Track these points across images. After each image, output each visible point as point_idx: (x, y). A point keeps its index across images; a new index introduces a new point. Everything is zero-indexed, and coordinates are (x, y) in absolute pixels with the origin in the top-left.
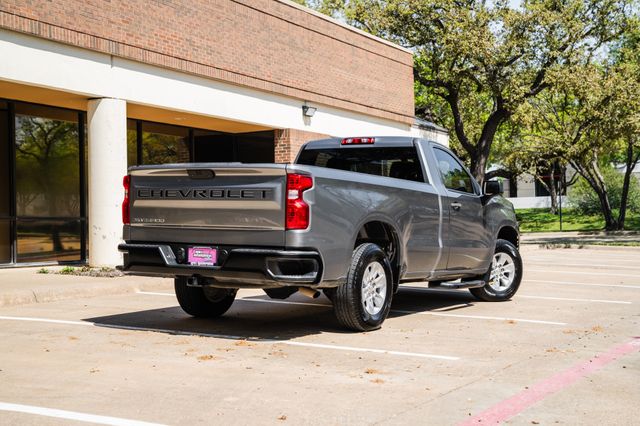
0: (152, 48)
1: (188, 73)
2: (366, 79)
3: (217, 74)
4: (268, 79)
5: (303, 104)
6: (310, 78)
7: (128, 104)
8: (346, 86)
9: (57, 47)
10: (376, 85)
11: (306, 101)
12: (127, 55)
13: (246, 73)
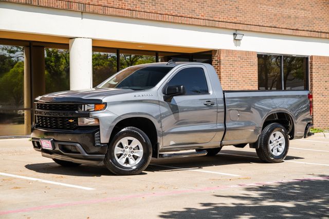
0: (109, 5)
1: (137, 18)
2: (292, 10)
3: (160, 18)
4: (202, 18)
5: (235, 32)
6: (239, 14)
7: (92, 40)
8: (272, 16)
9: (44, 10)
10: (302, 14)
11: (236, 30)
12: (91, 11)
13: (183, 15)
